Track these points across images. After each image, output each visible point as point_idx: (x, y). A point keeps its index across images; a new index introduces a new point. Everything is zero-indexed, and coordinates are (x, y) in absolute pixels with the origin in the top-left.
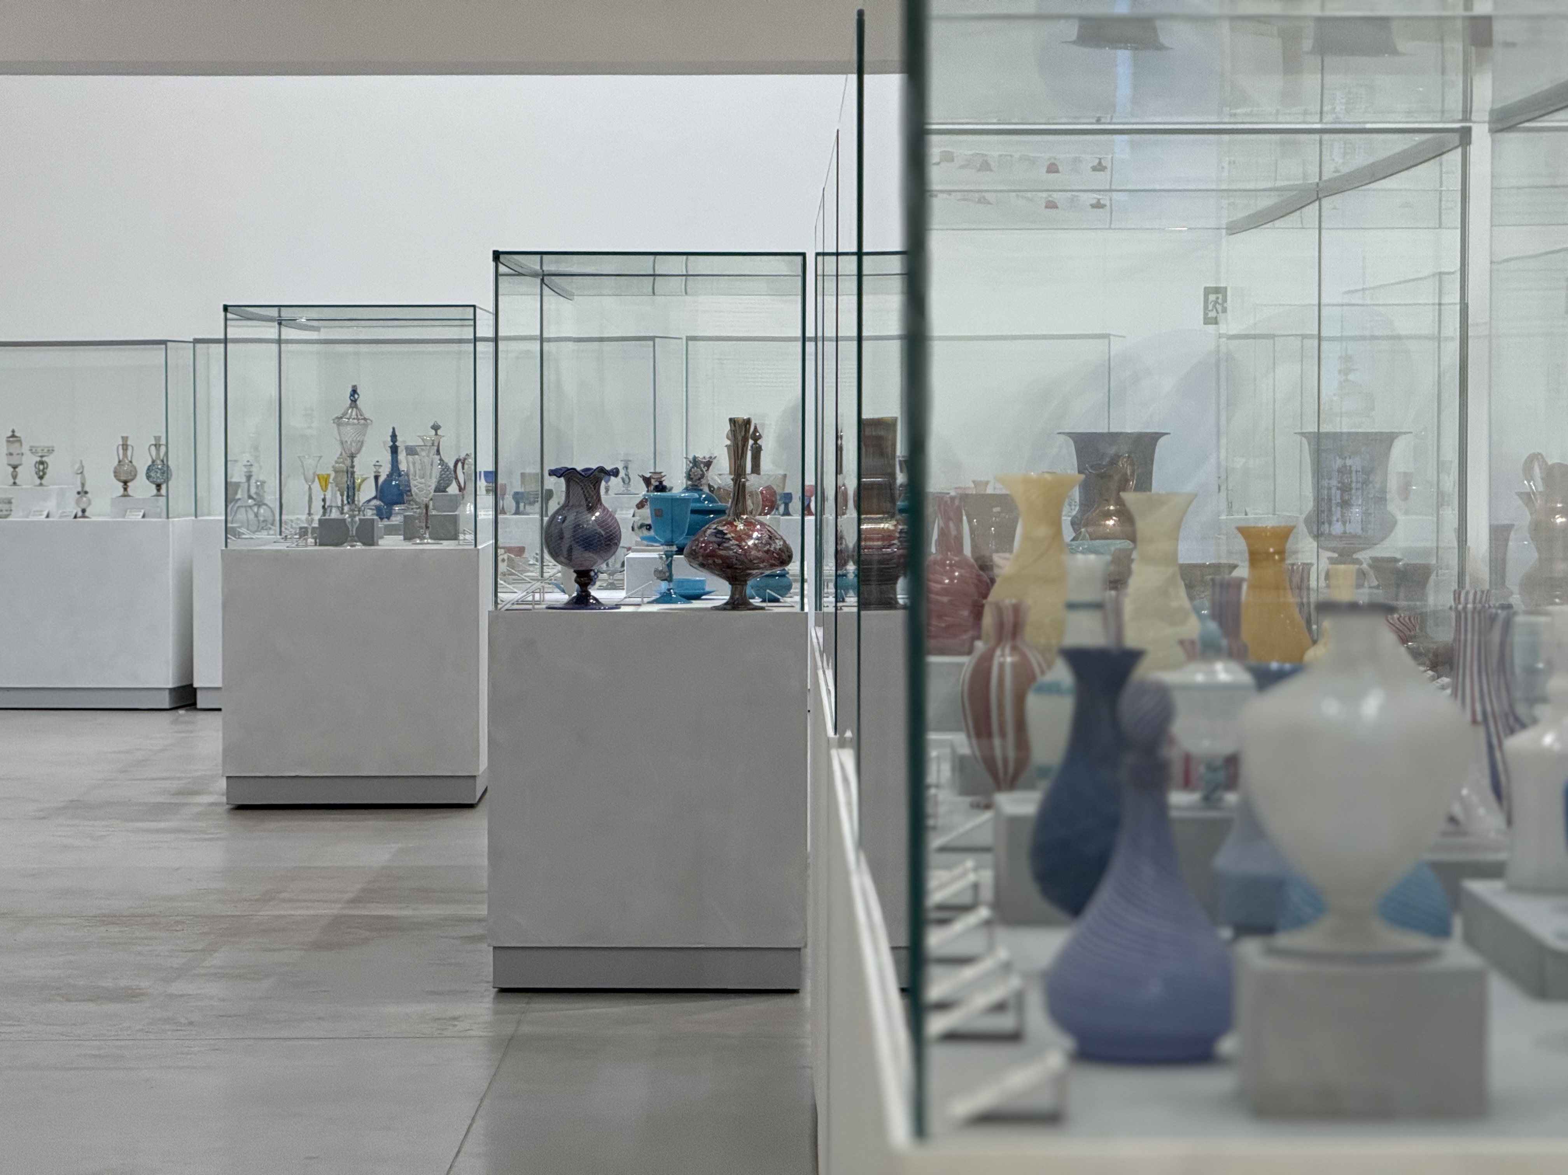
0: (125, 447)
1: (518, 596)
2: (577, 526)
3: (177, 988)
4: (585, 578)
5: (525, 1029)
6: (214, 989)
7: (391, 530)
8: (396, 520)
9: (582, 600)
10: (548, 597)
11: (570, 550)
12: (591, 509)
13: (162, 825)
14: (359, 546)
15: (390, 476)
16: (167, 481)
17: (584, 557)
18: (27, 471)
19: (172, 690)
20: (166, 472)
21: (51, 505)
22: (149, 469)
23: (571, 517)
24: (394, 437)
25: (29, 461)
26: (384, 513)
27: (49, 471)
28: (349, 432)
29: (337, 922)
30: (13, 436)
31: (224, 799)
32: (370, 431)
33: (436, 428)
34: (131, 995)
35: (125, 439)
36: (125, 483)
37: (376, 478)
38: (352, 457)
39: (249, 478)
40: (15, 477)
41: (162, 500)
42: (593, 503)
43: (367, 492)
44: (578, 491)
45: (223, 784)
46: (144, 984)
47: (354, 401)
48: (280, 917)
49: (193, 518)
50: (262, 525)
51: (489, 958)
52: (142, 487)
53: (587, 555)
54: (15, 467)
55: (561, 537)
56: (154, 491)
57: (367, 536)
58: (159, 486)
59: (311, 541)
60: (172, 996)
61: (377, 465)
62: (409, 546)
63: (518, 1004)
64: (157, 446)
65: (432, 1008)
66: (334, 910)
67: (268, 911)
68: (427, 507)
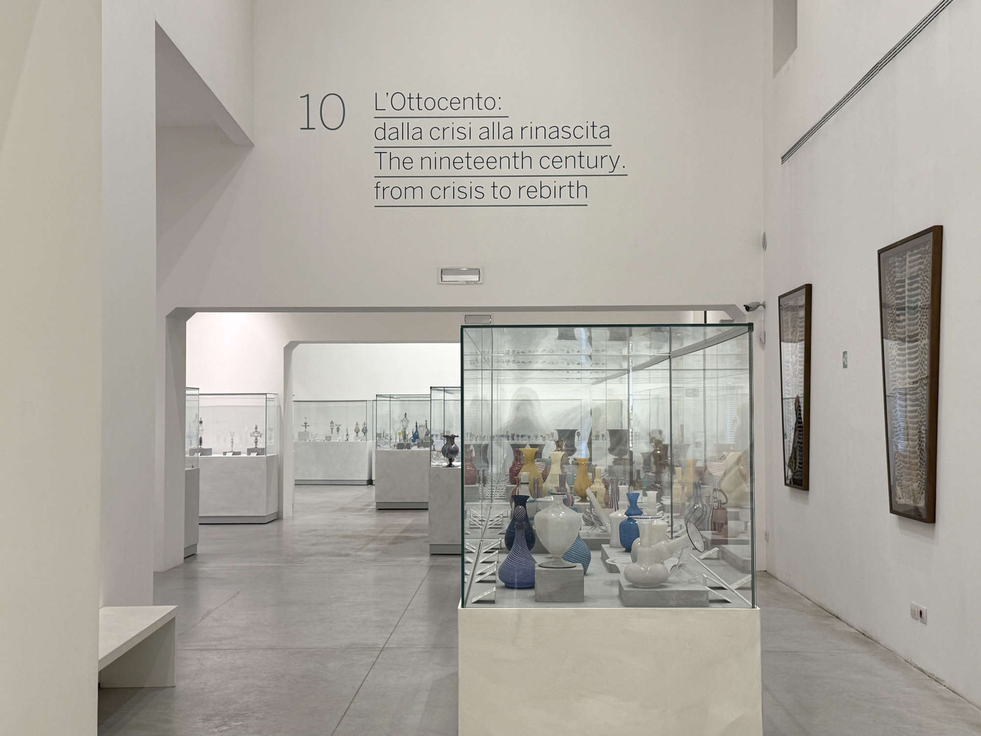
0: (357, 424)
1: (437, 463)
2: (449, 449)
3: (359, 553)
4: (451, 460)
5: (436, 564)
6: (369, 554)
7: (415, 445)
8: (416, 442)
9: (450, 465)
10: (443, 464)
11: (447, 454)
12: (452, 445)
13: (361, 514)
14: (407, 449)
15: (415, 433)
16: (366, 432)
17: (451, 456)
18: (335, 430)
19: (367, 481)
20: (366, 430)
21: (340, 438)
22: (363, 430)
23: (448, 446)
24: (416, 423)
25: (335, 428)
26: (414, 441)
27: (340, 430)
28: (404, 423)
29: (397, 538)
30: (332, 422)
31: (375, 507)
32: (409, 423)
33: (426, 421)
34: (347, 555)
35: (357, 423)
36: (357, 433)
37: (413, 432)
38: (405, 429)
39: (384, 432)
40: (332, 431)
41: (365, 437)
42: (453, 443)
43: (410, 436)
44: (449, 440)
45: (375, 504)
46: (351, 552)
47: (405, 417)
48: (384, 536)
49: (372, 441)
50: (386, 443)
51: (429, 546)
52: (361, 434)
53: (452, 455)
54: (332, 429)
55: (445, 451)
56: (363, 434)
57: (409, 446)
58: (365, 434)
59: (396, 448)
60: (357, 556)
61: (413, 430)
62: (418, 449)
63: (435, 557)
64: (364, 424)
65: (415, 558)
66: (396, 534)
67: (382, 535)
68: (422, 440)
